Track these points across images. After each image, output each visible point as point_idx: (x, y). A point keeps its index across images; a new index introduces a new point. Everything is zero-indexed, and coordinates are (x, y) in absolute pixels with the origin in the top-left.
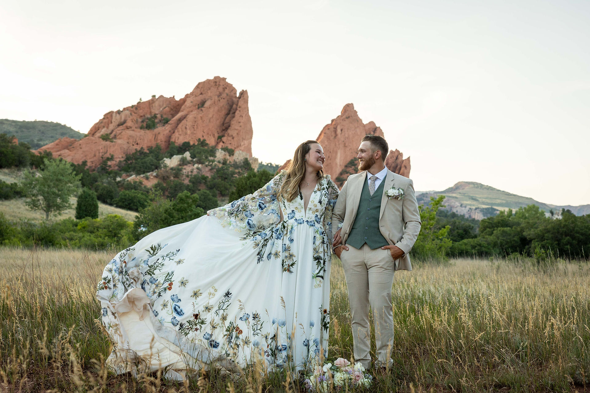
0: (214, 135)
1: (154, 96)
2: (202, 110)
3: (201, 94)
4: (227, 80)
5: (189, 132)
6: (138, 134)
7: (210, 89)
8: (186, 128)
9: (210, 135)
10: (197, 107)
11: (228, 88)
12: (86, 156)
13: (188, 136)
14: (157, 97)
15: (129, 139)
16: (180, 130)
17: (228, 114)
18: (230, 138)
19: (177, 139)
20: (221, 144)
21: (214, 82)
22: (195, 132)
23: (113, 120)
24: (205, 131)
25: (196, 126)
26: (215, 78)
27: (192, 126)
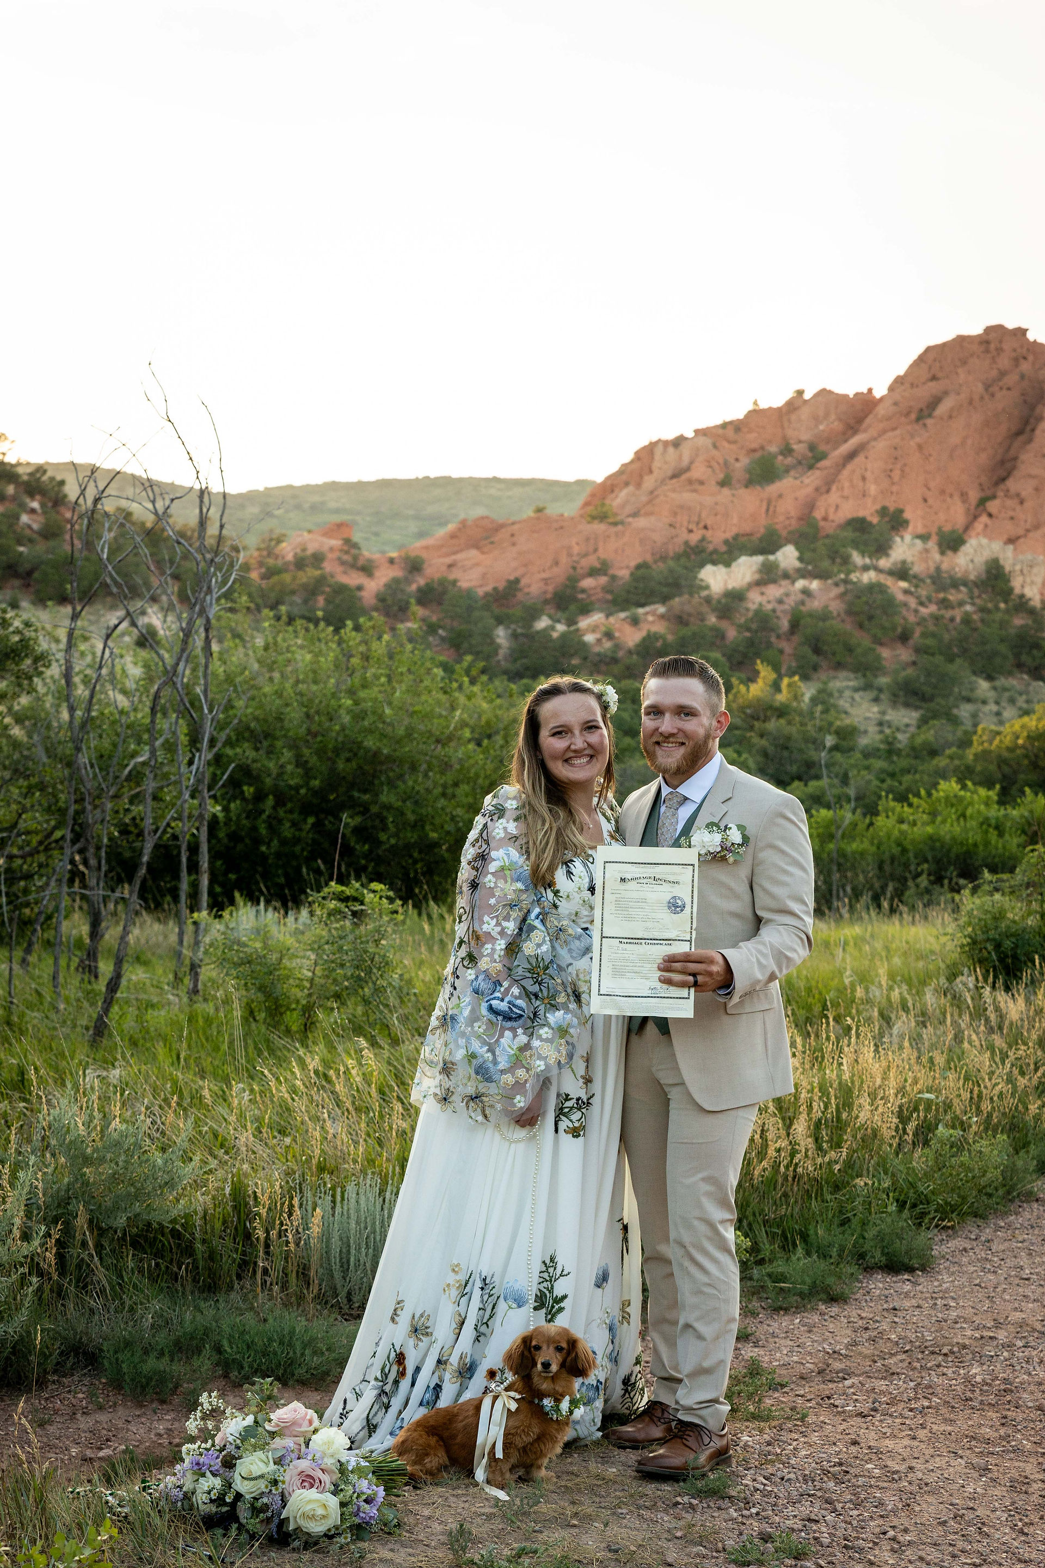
0: (964, 496)
1: (800, 393)
2: (925, 425)
3: (934, 378)
4: (1031, 336)
5: (873, 489)
6: (708, 500)
7: (964, 362)
8: (864, 479)
9: (951, 496)
10: (913, 416)
11: (1031, 358)
12: (525, 565)
13: (869, 501)
14: (807, 396)
15: (675, 514)
16: (847, 484)
17: (1019, 433)
18: (1009, 503)
19: (832, 510)
20: (984, 519)
21: (981, 343)
22: (895, 489)
23: (656, 464)
24: (932, 485)
25: (896, 475)
26: (989, 330)
27: (885, 471)
